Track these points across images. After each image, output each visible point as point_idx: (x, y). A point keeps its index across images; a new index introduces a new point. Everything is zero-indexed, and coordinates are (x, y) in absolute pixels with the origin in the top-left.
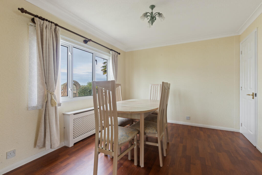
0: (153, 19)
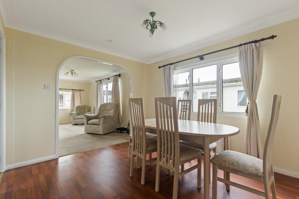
0: (153, 27)
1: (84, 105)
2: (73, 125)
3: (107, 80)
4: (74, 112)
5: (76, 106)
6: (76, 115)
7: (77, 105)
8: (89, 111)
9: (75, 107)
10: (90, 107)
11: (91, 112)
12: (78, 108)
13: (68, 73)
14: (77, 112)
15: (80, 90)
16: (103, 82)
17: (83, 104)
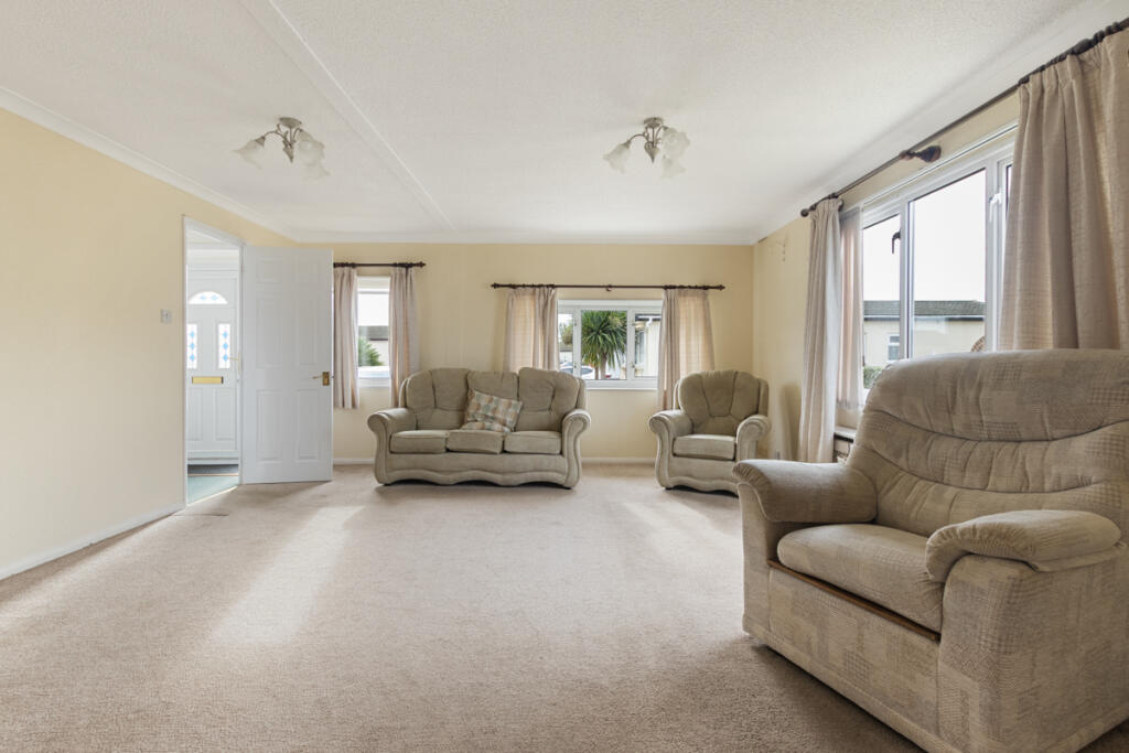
1: (727, 374)
2: (668, 489)
3: (917, 161)
4: (673, 413)
5: (683, 375)
6: (682, 434)
7: (688, 369)
8: (756, 413)
9: (680, 383)
10: (759, 382)
11: (766, 414)
12: (695, 387)
13: (627, 144)
14: (687, 414)
15: (706, 288)
16: (861, 205)
17: (720, 368)
